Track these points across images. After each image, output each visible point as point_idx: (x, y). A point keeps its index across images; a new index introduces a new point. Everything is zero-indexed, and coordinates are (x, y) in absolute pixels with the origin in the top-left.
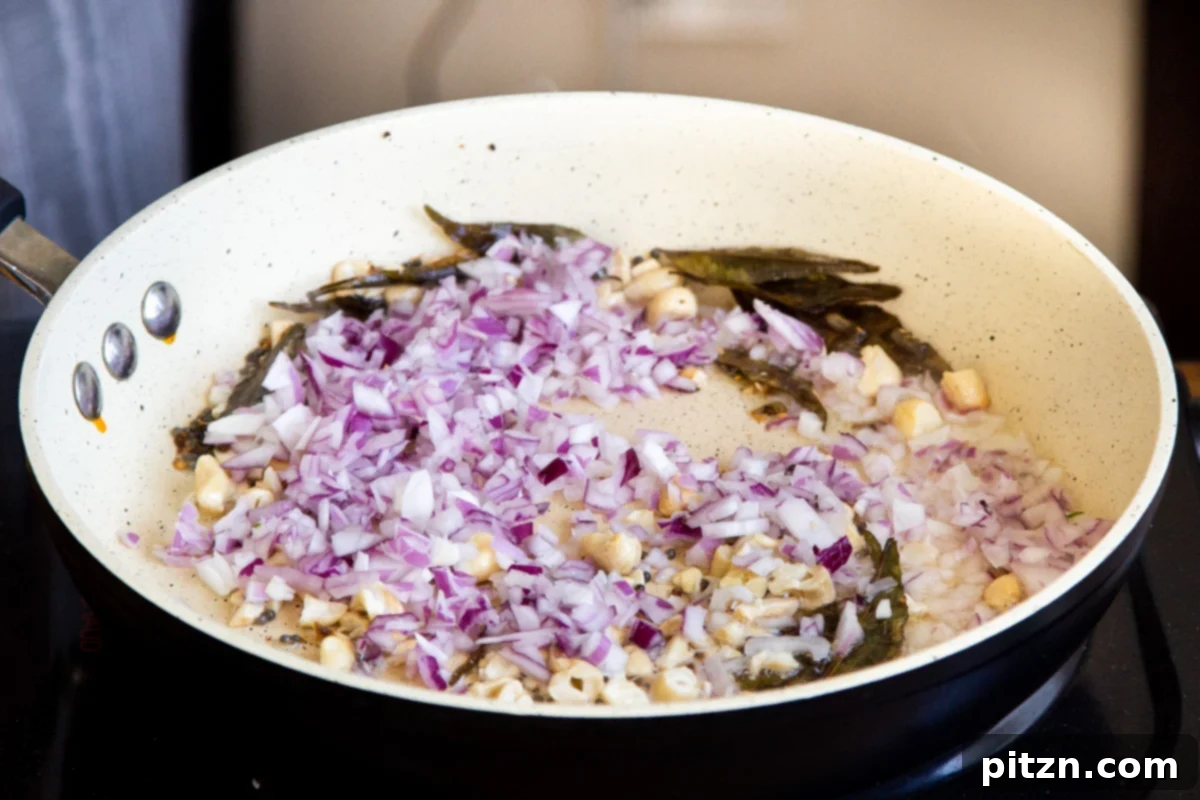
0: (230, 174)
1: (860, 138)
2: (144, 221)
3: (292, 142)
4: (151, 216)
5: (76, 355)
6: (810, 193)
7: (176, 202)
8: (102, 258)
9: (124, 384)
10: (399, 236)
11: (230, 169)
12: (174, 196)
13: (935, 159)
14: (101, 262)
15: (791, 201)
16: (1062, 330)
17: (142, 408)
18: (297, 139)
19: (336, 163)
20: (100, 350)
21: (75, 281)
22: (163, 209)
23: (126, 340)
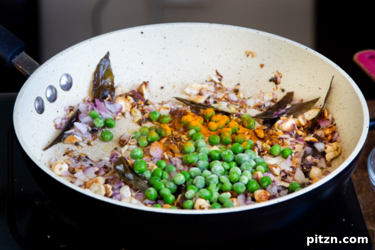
0: (90, 42)
1: (285, 41)
2: (62, 55)
3: (111, 33)
4: (64, 53)
5: (37, 94)
6: (270, 58)
7: (72, 49)
8: (47, 65)
9: (52, 104)
10: (143, 64)
11: (90, 41)
12: (72, 48)
13: (307, 49)
14: (47, 67)
15: (264, 60)
16: (341, 104)
17: (58, 112)
18: (112, 33)
19: (124, 40)
20: (45, 93)
21: (38, 72)
22: (68, 51)
23: (54, 91)
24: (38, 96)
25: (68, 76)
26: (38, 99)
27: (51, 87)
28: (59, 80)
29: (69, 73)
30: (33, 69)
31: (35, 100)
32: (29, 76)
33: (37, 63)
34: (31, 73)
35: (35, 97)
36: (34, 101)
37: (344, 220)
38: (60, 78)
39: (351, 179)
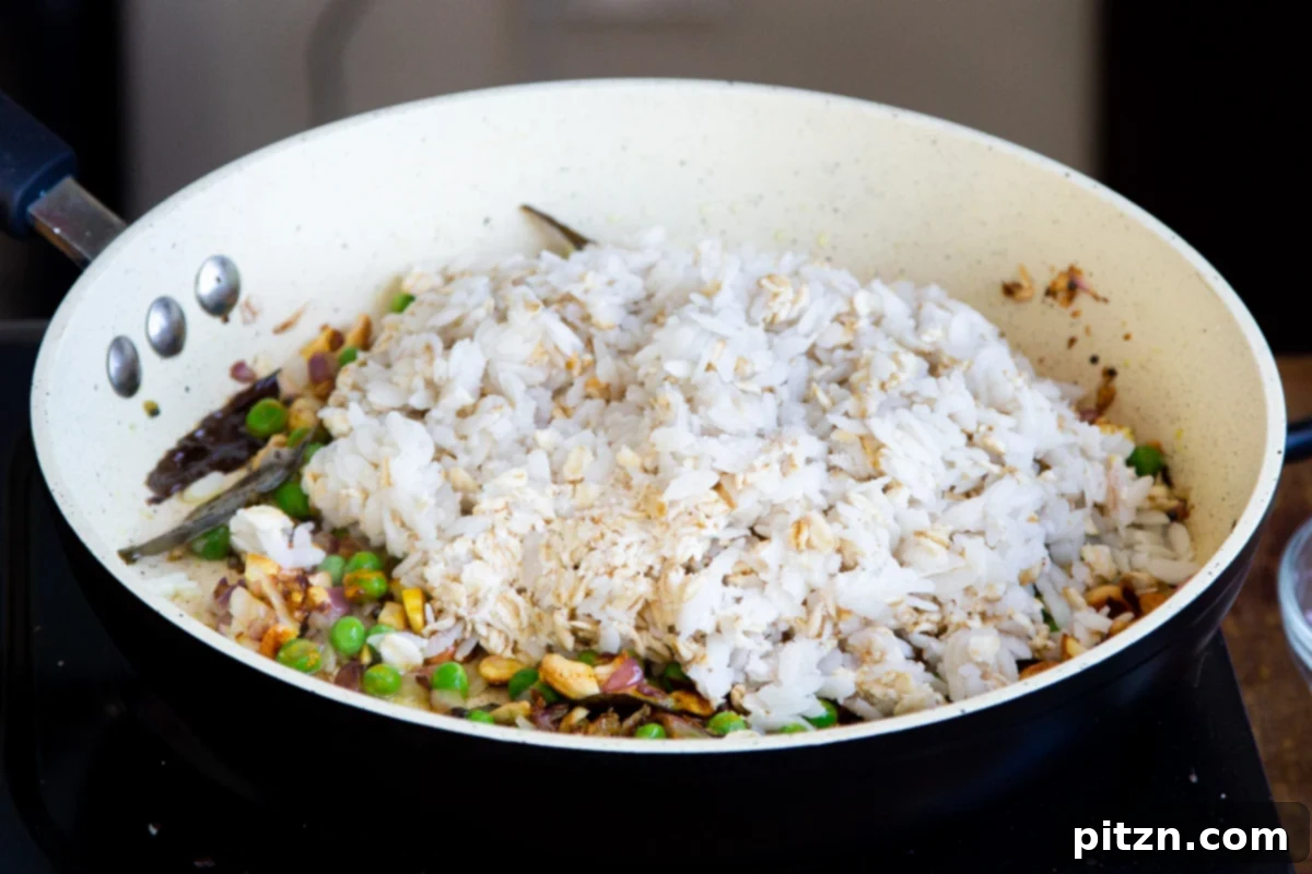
4: (211, 184)
5: (114, 328)
9: (170, 362)
14: (150, 231)
17: (187, 389)
20: (143, 324)
21: (118, 249)
22: (226, 177)
23: (175, 315)
24: (120, 332)
25: (224, 263)
26: (119, 344)
27: (165, 304)
28: (193, 279)
29: (228, 254)
30: (101, 238)
31: (110, 349)
32: (85, 263)
33: (115, 219)
34: (96, 252)
35: (109, 339)
36: (105, 353)
37: (1194, 779)
38: (196, 272)
39: (1219, 634)
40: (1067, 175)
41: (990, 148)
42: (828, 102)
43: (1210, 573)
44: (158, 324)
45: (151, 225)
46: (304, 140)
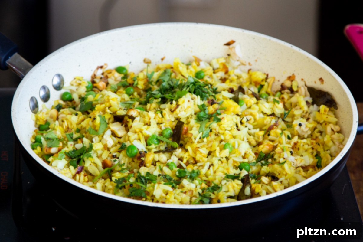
0: (80, 43)
2: (54, 55)
3: (100, 34)
4: (56, 54)
5: (31, 94)
6: (255, 56)
7: (64, 50)
9: (45, 103)
10: (132, 63)
15: (249, 58)
18: (102, 33)
19: (113, 41)
20: (38, 93)
21: (32, 72)
22: (60, 52)
23: (47, 91)
24: (32, 96)
25: (59, 75)
26: (32, 99)
27: (44, 87)
28: (51, 80)
29: (60, 73)
31: (30, 100)
32: (23, 77)
33: (29, 64)
34: (25, 74)
35: (30, 98)
36: (29, 102)
38: (52, 78)
40: (292, 47)
41: (270, 40)
42: (224, 28)
43: (341, 156)
44: (42, 93)
45: (40, 66)
46: (81, 41)
